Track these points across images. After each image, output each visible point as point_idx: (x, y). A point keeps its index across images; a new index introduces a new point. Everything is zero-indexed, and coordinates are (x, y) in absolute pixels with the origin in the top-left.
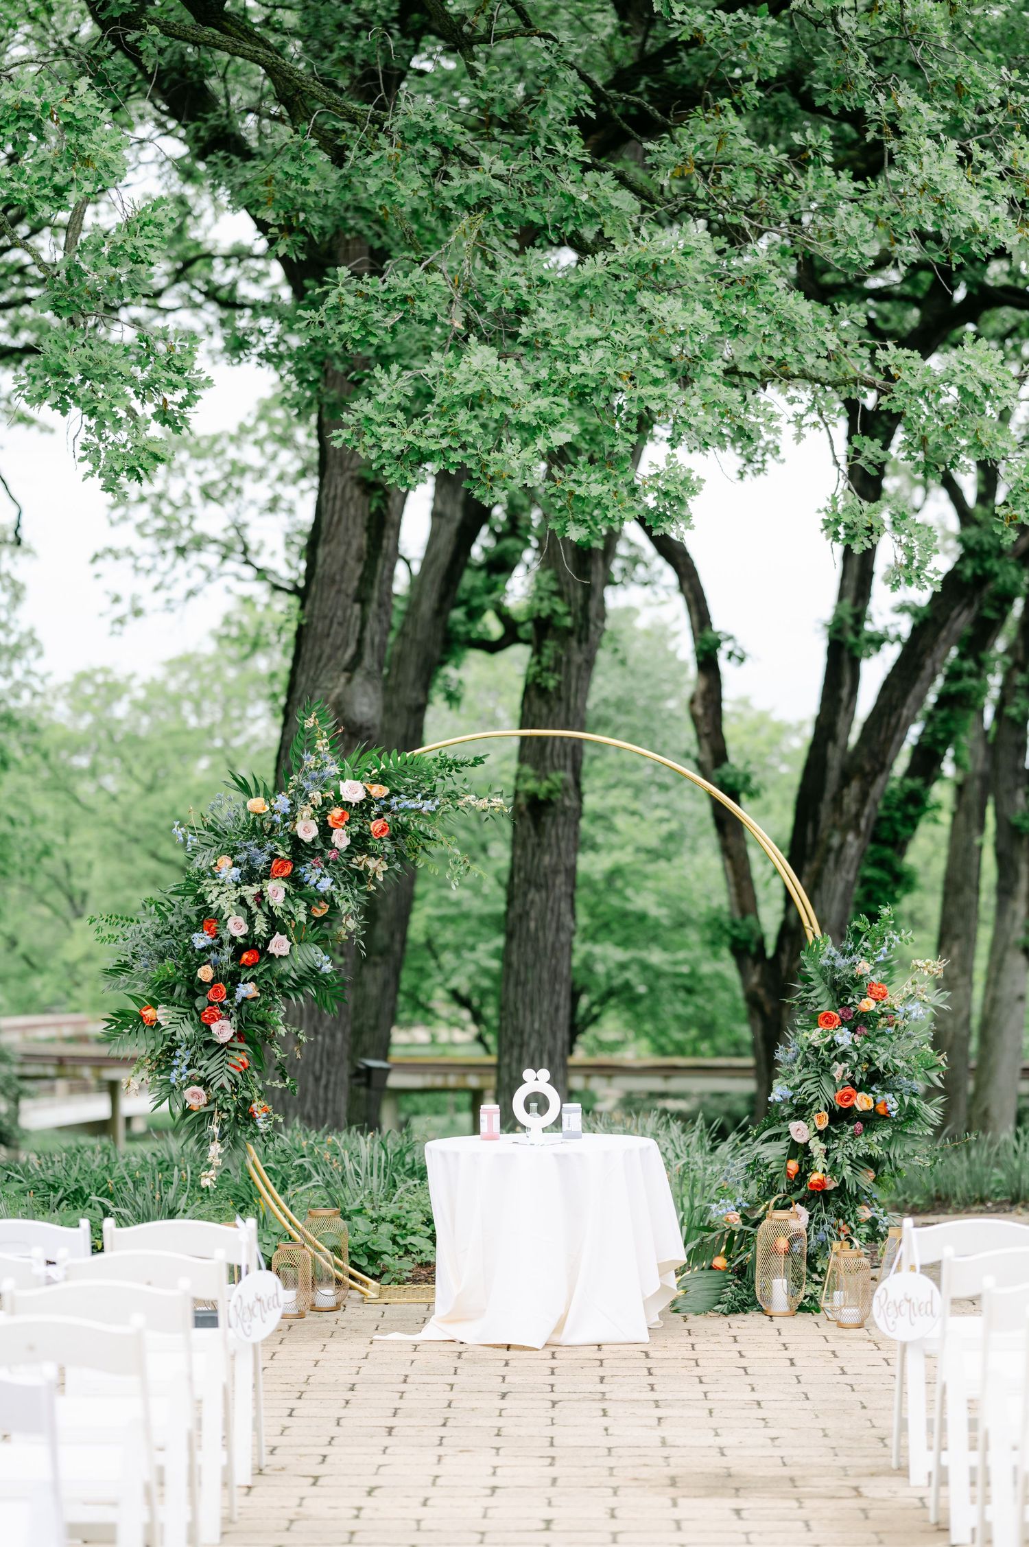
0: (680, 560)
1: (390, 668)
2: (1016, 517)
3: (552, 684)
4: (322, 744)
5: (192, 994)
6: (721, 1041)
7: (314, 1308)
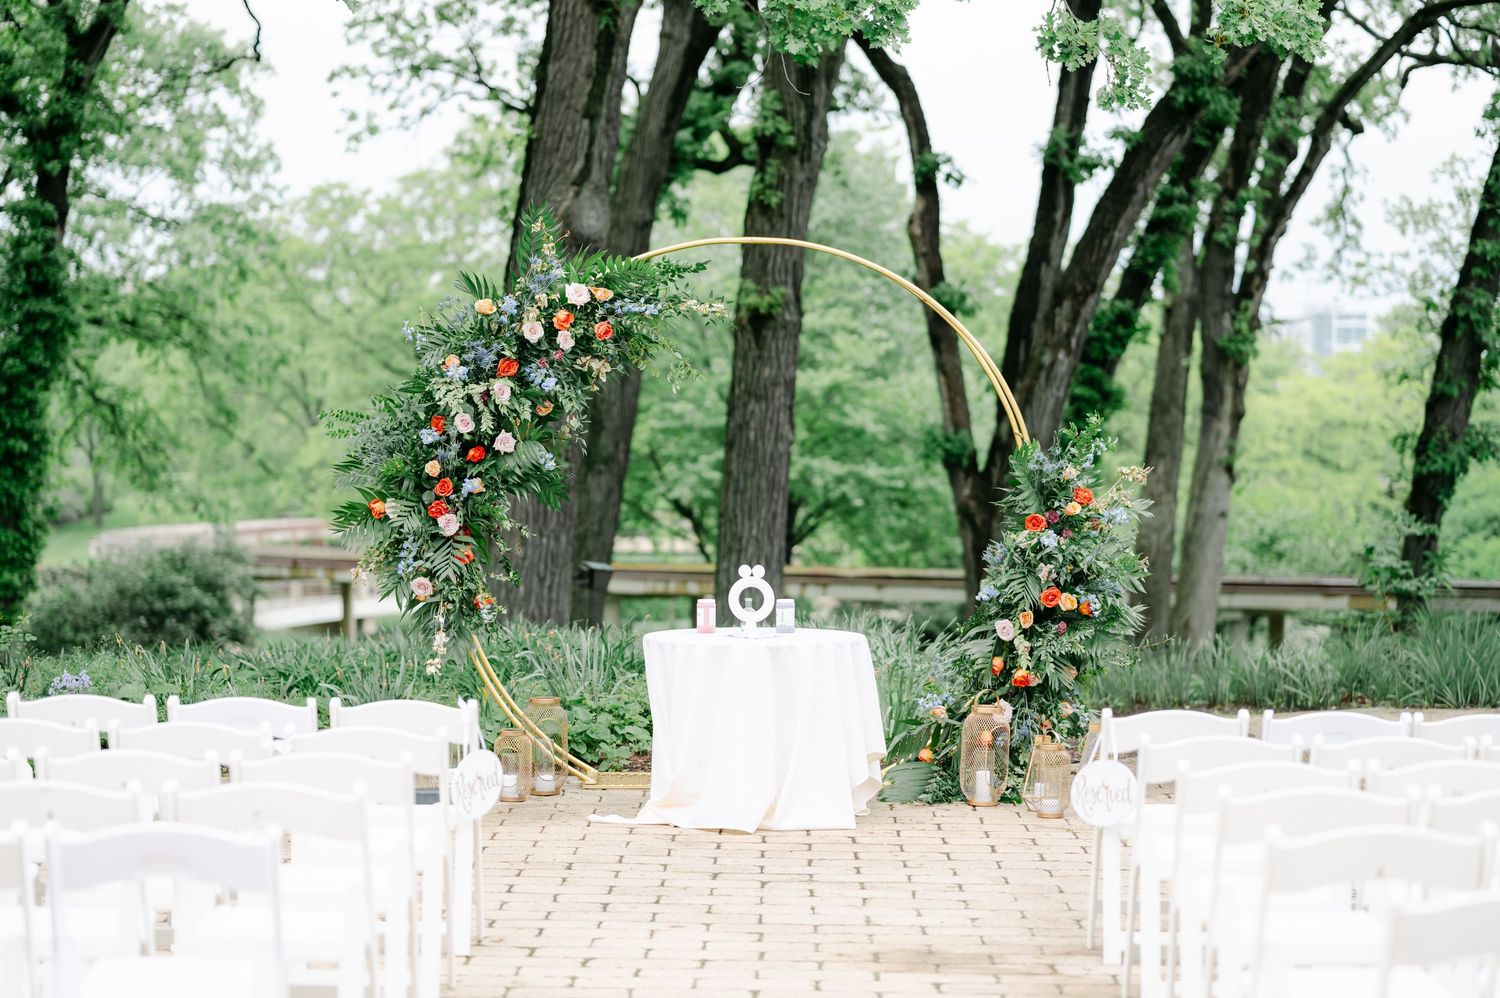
0: (901, 84)
1: (617, 185)
2: (1226, 38)
3: (774, 201)
4: (549, 248)
5: (420, 488)
6: (933, 553)
7: (534, 792)
